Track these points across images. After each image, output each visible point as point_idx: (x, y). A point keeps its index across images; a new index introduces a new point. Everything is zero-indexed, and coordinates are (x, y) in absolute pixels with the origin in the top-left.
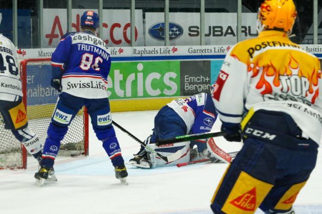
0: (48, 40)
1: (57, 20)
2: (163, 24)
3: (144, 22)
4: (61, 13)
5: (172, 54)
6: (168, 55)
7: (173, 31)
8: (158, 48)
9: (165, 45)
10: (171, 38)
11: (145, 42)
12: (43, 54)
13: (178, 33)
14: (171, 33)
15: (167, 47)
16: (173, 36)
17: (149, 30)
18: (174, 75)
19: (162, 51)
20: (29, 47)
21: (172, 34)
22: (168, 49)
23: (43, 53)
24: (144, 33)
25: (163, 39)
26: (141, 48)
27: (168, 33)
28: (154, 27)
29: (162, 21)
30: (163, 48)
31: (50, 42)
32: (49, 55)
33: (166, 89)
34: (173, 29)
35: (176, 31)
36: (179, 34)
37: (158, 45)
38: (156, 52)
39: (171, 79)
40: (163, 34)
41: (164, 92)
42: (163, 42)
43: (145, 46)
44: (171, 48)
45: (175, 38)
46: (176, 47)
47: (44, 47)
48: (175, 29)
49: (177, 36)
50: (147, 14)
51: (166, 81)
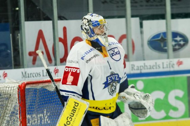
0: (32, 57)
1: (41, 35)
2: (165, 34)
3: (142, 32)
4: (46, 26)
5: (176, 68)
6: (172, 69)
7: (176, 41)
8: (159, 62)
9: (168, 58)
10: (175, 50)
11: (144, 56)
12: (27, 75)
13: (182, 43)
14: (174, 43)
15: (171, 60)
16: (177, 47)
17: (148, 41)
18: (180, 93)
19: (165, 66)
20: (10, 68)
21: (175, 45)
22: (172, 63)
23: (27, 73)
24: (142, 45)
25: (166, 51)
26: (140, 63)
27: (171, 43)
28: (154, 37)
29: (163, 29)
30: (166, 61)
31: (34, 60)
32: (34, 75)
33: (171, 111)
34: (176, 39)
35: (180, 41)
36: (184, 45)
37: (159, 58)
38: (158, 67)
39: (177, 98)
40: (165, 45)
41: (170, 114)
42: (165, 55)
43: (144, 60)
44: (175, 61)
45: (179, 49)
46: (181, 60)
47: (28, 67)
48: (178, 39)
49: (182, 46)
50: (145, 23)
51: (172, 101)
